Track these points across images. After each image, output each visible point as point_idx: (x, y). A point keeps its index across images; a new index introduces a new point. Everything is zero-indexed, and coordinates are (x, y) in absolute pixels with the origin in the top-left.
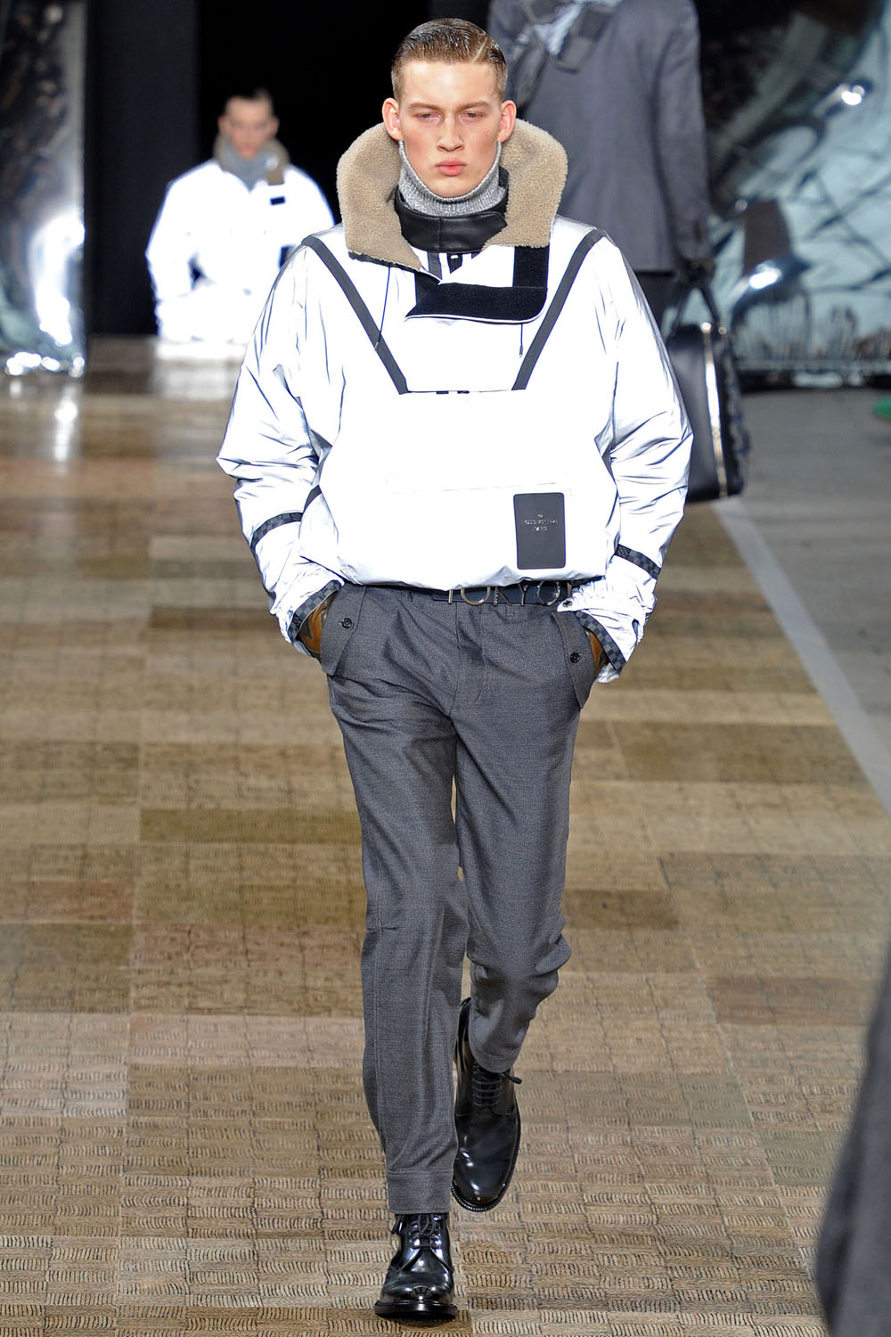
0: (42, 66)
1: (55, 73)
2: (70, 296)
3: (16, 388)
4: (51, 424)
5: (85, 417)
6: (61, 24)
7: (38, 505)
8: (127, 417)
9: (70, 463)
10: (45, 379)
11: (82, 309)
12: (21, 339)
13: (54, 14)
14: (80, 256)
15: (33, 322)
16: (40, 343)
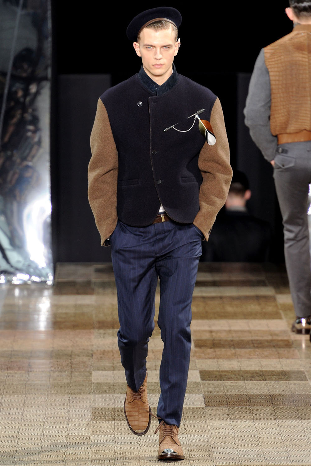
0: (28, 117)
1: (35, 120)
2: (45, 242)
3: (17, 292)
4: (37, 311)
5: (54, 306)
6: (37, 93)
7: (31, 355)
8: (76, 306)
9: (46, 332)
10: (33, 287)
11: (51, 249)
12: (20, 266)
13: (33, 89)
14: (49, 220)
15: (26, 256)
16: (29, 268)
